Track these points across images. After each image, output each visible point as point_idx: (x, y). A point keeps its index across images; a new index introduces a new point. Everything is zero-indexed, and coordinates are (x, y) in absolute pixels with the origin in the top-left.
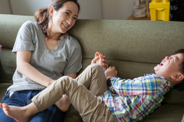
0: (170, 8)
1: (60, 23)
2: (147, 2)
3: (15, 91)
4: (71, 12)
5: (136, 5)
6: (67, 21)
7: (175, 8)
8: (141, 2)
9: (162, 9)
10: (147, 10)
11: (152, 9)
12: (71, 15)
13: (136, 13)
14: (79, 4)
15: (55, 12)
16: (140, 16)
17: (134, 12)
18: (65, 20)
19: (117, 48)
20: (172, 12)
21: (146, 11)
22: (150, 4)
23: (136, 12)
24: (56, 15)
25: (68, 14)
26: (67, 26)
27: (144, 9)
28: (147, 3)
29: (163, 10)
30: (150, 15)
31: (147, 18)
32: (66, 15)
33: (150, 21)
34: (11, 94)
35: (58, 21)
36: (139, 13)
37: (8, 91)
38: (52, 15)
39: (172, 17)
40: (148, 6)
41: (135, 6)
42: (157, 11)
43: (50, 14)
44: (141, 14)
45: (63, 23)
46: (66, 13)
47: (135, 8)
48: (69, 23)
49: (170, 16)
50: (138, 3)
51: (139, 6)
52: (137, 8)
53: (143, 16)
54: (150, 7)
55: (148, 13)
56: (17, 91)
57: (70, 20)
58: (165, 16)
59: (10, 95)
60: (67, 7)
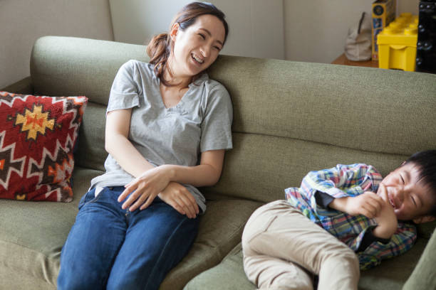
0: (418, 46)
1: (187, 53)
2: (374, 31)
3: (105, 186)
4: (209, 33)
5: (351, 36)
6: (201, 50)
7: (428, 46)
8: (361, 31)
9: (403, 47)
10: (373, 48)
11: (381, 45)
12: (210, 40)
13: (351, 52)
14: (228, 22)
15: (180, 33)
16: (358, 58)
17: (346, 50)
18: (197, 48)
19: (304, 116)
20: (420, 53)
21: (371, 48)
22: (379, 36)
23: (351, 49)
24: (182, 37)
25: (203, 36)
26: (199, 61)
27: (368, 45)
28: (374, 34)
29: (403, 50)
30: (377, 56)
31: (371, 62)
32: (199, 39)
33: (376, 69)
34: (98, 191)
35: (184, 50)
36: (357, 53)
37: (94, 186)
38: (175, 39)
39: (419, 63)
40: (376, 39)
41: (350, 38)
42: (391, 50)
43: (172, 39)
44: (361, 55)
45: (192, 54)
46: (200, 34)
47: (349, 41)
48: (204, 54)
49: (417, 62)
50: (355, 33)
51: (357, 39)
52: (354, 41)
53: (365, 58)
54: (378, 43)
55: (373, 52)
56: (108, 187)
57: (207, 47)
58: (406, 61)
59: (97, 194)
60: (203, 24)
